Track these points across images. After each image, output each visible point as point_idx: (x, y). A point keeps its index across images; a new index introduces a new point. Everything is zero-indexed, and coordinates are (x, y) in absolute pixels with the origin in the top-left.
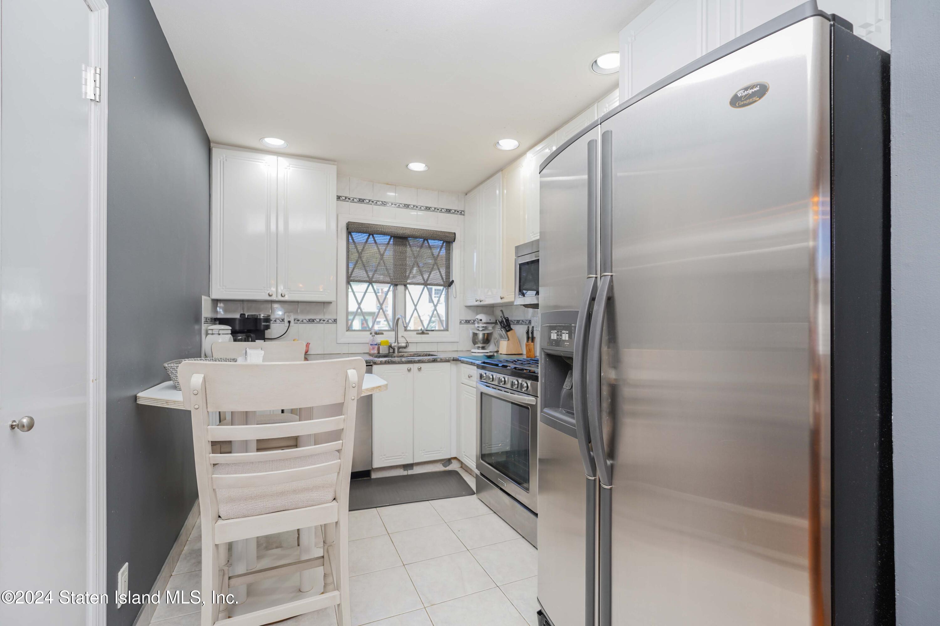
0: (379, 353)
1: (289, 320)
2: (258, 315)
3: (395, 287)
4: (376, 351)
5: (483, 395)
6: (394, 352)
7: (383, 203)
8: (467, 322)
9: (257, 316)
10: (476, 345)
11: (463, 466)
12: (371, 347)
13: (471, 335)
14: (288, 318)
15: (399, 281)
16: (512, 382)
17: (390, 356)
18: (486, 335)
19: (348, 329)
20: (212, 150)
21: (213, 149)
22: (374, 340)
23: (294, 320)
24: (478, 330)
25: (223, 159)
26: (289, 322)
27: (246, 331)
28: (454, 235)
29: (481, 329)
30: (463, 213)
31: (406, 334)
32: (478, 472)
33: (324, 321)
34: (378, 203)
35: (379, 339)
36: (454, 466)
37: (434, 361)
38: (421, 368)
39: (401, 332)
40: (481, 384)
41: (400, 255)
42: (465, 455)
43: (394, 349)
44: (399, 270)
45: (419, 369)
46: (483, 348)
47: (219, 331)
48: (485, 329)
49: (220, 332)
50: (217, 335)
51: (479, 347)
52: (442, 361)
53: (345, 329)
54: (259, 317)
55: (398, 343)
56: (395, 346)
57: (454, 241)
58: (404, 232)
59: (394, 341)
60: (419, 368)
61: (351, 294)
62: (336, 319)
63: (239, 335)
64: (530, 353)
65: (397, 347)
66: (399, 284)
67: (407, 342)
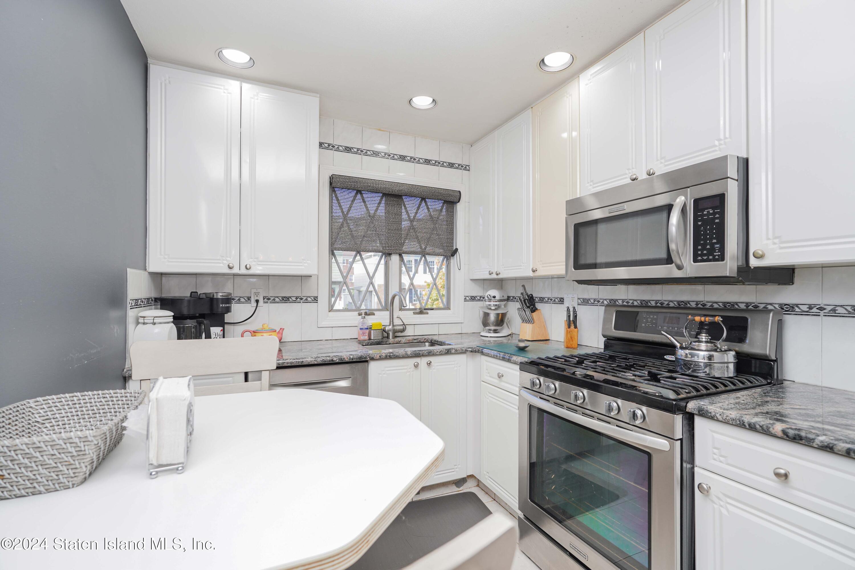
0: (370, 339)
1: (256, 298)
2: (215, 294)
3: (388, 258)
4: (366, 338)
5: (532, 409)
6: (388, 337)
7: (374, 153)
8: (473, 298)
9: (213, 295)
10: (487, 328)
11: (480, 485)
12: (361, 332)
13: (482, 314)
14: (255, 296)
15: (393, 249)
16: (609, 405)
17: (384, 343)
18: (500, 315)
19: (332, 309)
20: (149, 67)
21: (151, 65)
22: (364, 323)
23: (264, 299)
24: (490, 309)
25: (165, 80)
26: (257, 301)
27: (198, 315)
28: (459, 194)
29: (493, 308)
30: (468, 168)
31: (402, 314)
32: (521, 514)
33: (301, 299)
34: (369, 153)
35: (371, 321)
36: (469, 487)
37: (448, 352)
38: (431, 362)
39: (397, 313)
40: (527, 392)
41: (395, 217)
42: (489, 477)
43: (388, 334)
44: (394, 236)
45: (429, 365)
46: (495, 331)
47: (154, 319)
48: (498, 308)
49: (155, 321)
50: (151, 324)
51: (490, 330)
52: (457, 352)
53: (327, 308)
54: (215, 297)
55: (393, 326)
56: (389, 330)
57: (459, 202)
58: (401, 189)
59: (388, 324)
60: (428, 362)
61: (334, 266)
62: (317, 297)
63: (188, 321)
64: (571, 343)
65: (392, 331)
66: (394, 253)
67: (404, 324)
